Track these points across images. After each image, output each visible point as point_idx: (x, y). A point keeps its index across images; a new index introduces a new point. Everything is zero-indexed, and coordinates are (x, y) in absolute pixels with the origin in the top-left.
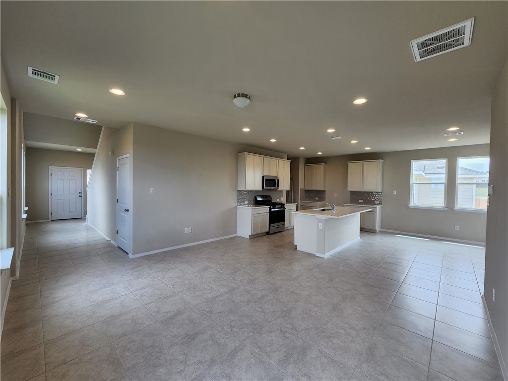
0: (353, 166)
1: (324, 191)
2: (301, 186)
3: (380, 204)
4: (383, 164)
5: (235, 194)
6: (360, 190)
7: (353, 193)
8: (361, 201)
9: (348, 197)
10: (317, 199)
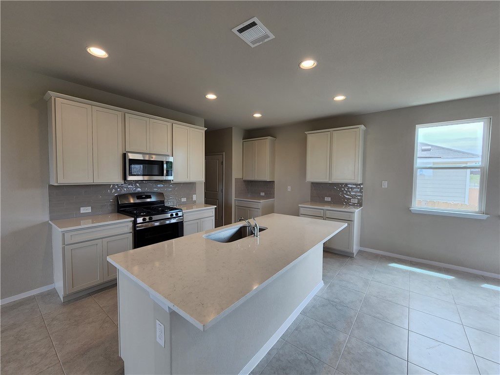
0: (314, 139)
1: (273, 182)
2: (237, 173)
3: (360, 204)
4: (366, 133)
5: (46, 191)
6: (326, 180)
7: (315, 185)
8: (328, 199)
9: (307, 192)
10: (263, 194)
